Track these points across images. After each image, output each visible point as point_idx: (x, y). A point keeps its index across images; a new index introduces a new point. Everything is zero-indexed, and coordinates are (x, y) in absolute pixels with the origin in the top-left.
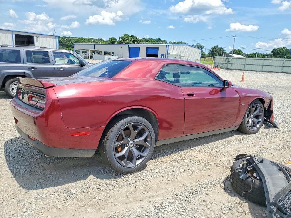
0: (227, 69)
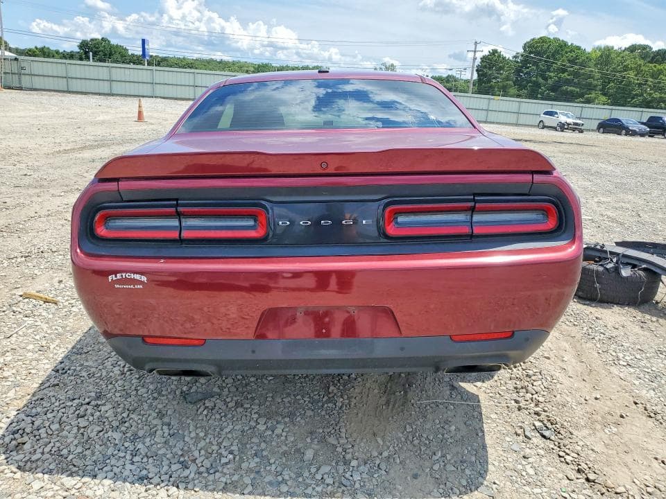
0: (20, 89)
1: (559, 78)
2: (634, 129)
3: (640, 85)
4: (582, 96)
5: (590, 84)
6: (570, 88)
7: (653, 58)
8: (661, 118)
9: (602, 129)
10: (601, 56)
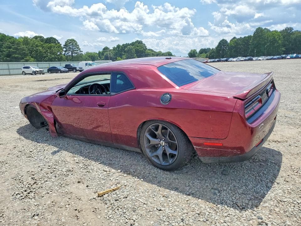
1: (9, 51)
2: (63, 70)
3: (45, 52)
4: (23, 58)
5: (25, 53)
6: (16, 56)
7: (46, 41)
8: (70, 65)
9: (50, 72)
10: (24, 41)
